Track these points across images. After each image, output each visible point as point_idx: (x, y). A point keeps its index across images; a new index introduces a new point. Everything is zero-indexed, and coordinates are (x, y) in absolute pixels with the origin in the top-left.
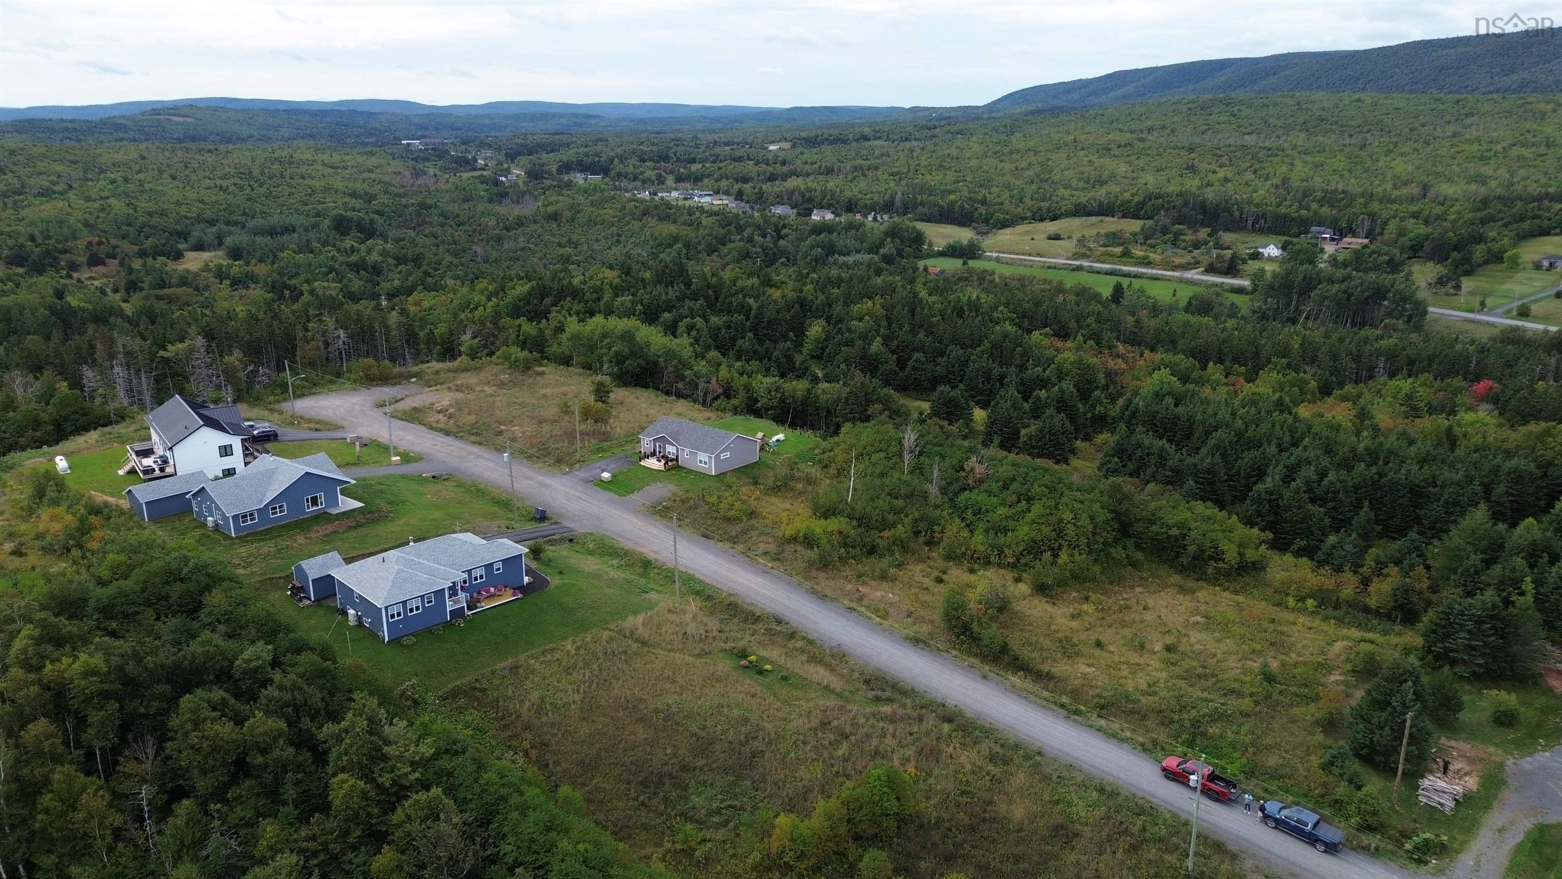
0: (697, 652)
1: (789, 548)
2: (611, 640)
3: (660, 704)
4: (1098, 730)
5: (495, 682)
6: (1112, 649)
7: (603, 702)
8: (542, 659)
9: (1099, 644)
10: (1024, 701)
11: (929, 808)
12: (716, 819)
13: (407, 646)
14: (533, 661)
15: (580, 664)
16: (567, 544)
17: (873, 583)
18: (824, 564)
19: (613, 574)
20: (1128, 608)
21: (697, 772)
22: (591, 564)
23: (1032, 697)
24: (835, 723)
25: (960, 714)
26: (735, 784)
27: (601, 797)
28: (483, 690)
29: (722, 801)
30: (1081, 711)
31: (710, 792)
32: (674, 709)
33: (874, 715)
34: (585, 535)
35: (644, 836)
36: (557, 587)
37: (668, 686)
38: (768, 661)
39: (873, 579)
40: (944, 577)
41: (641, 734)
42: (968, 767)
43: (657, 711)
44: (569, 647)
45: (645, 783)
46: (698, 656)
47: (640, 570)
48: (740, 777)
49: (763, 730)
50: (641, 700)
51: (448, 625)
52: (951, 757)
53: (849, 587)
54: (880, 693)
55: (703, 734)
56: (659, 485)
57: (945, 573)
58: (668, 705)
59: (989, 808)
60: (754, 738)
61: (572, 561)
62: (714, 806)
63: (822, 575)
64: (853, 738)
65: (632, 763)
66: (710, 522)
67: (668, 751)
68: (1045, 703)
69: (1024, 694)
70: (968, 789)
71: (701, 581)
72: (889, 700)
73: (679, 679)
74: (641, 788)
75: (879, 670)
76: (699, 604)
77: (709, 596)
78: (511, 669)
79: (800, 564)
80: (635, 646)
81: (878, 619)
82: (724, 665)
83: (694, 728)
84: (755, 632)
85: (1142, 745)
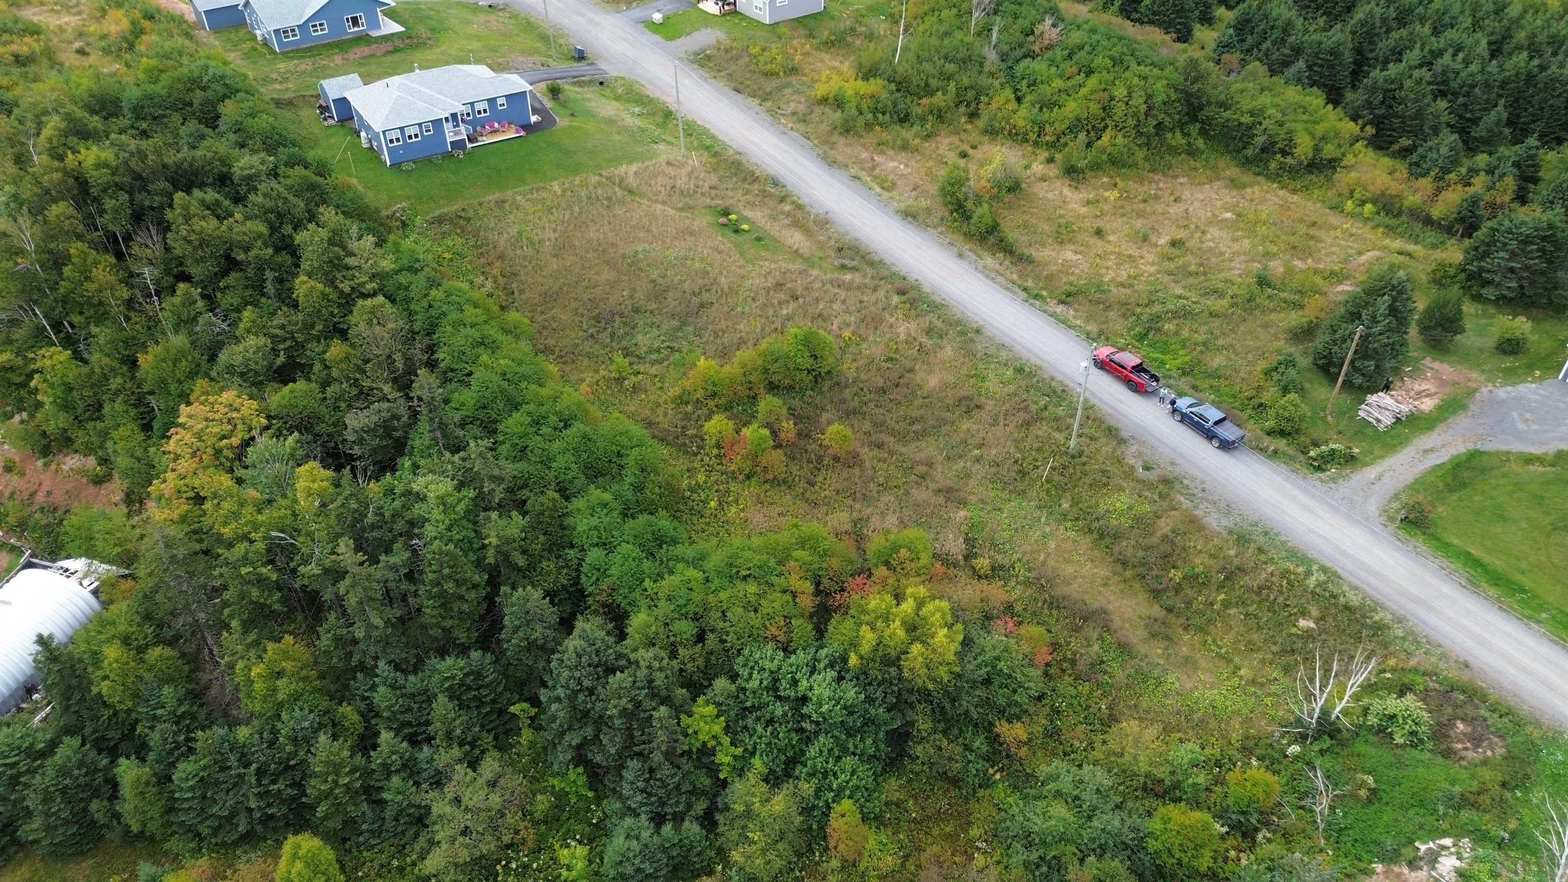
0: (680, 205)
1: (818, 110)
2: (599, 184)
3: (629, 251)
4: (1051, 316)
5: (481, 212)
6: (1111, 238)
7: (577, 243)
8: (529, 196)
9: (1099, 233)
10: (989, 282)
11: (849, 369)
12: (654, 356)
13: (407, 171)
14: (519, 198)
15: (563, 205)
16: (597, 88)
17: (891, 153)
18: (847, 129)
19: (629, 120)
20: (1157, 198)
21: (648, 314)
22: (608, 108)
23: (1000, 279)
24: (789, 285)
25: (917, 287)
26: (679, 329)
27: (554, 325)
28: (469, 220)
29: (664, 341)
30: (1042, 296)
31: (655, 332)
32: (641, 256)
33: (832, 282)
34: (616, 79)
35: (586, 362)
36: (563, 129)
37: (642, 235)
38: (747, 220)
39: (893, 148)
40: (971, 152)
41: (606, 275)
42: (902, 336)
43: (624, 256)
44: (556, 188)
45: (597, 319)
46: (682, 210)
47: (659, 119)
48: (684, 323)
49: (719, 285)
50: (613, 245)
51: (448, 156)
52: (891, 326)
53: (864, 155)
54: (846, 262)
55: (660, 281)
56: (709, 30)
57: (974, 147)
58: (636, 252)
59: (907, 375)
60: (708, 290)
61: (593, 104)
62: (656, 345)
63: (841, 141)
64: (801, 300)
65: (590, 300)
66: (748, 75)
67: (625, 293)
68: (1011, 285)
69: (993, 275)
70: (894, 356)
71: (713, 137)
72: (855, 269)
73: (654, 230)
74: (592, 322)
75: (856, 240)
76: (704, 159)
77: (716, 153)
78: (497, 202)
79: (824, 127)
80: (620, 193)
81: (878, 190)
82: (703, 221)
83: (654, 276)
84: (748, 192)
85: (1088, 334)
